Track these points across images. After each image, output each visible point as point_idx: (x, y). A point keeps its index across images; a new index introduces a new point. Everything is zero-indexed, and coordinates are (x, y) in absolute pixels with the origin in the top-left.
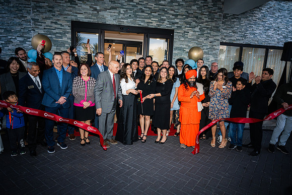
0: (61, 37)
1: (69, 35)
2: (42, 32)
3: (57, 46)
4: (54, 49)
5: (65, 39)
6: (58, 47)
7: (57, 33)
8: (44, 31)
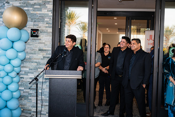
0: (40, 10)
1: (50, 6)
2: (17, 4)
3: (35, 21)
4: (30, 25)
5: (44, 11)
6: (36, 23)
7: (35, 4)
8: (20, 3)
